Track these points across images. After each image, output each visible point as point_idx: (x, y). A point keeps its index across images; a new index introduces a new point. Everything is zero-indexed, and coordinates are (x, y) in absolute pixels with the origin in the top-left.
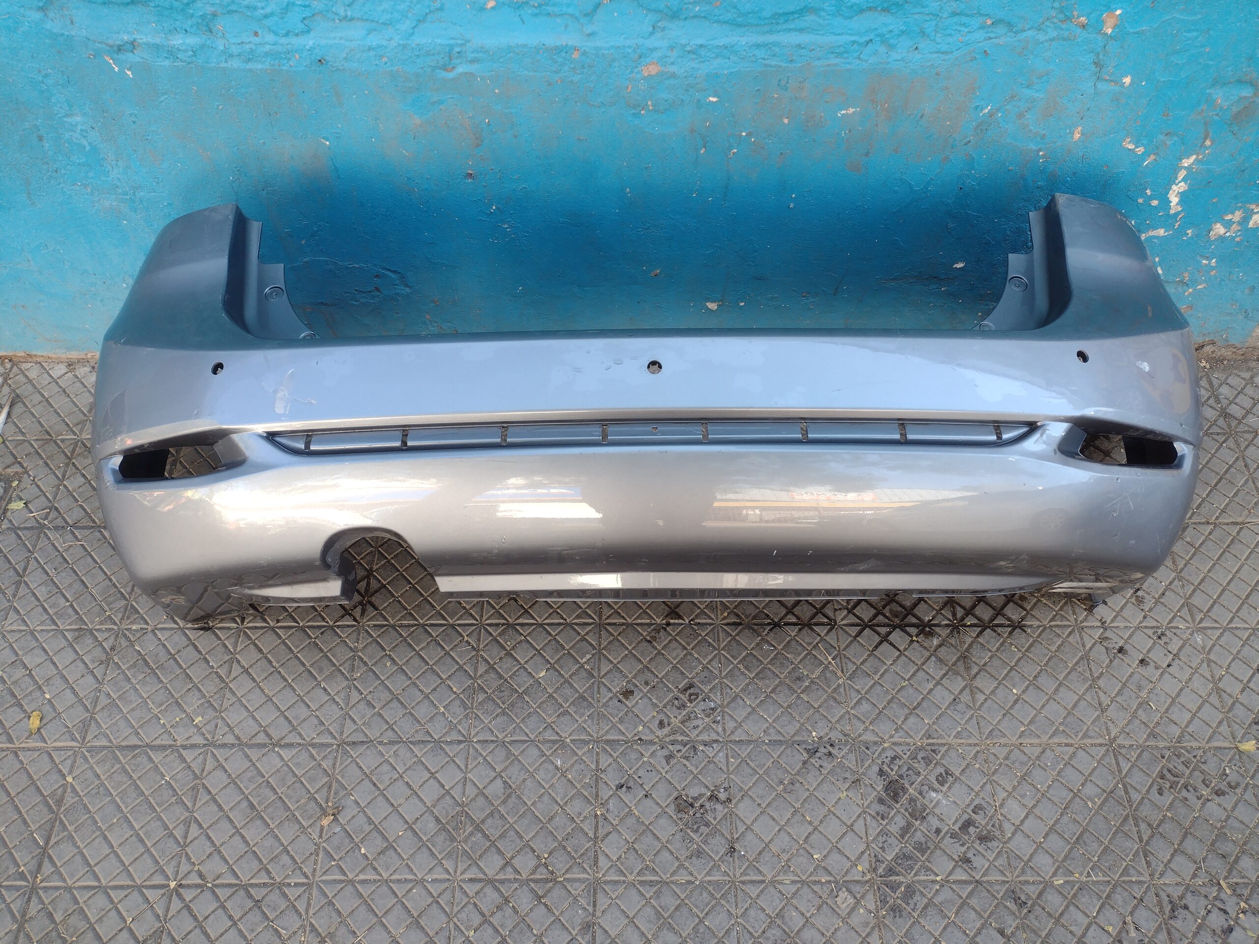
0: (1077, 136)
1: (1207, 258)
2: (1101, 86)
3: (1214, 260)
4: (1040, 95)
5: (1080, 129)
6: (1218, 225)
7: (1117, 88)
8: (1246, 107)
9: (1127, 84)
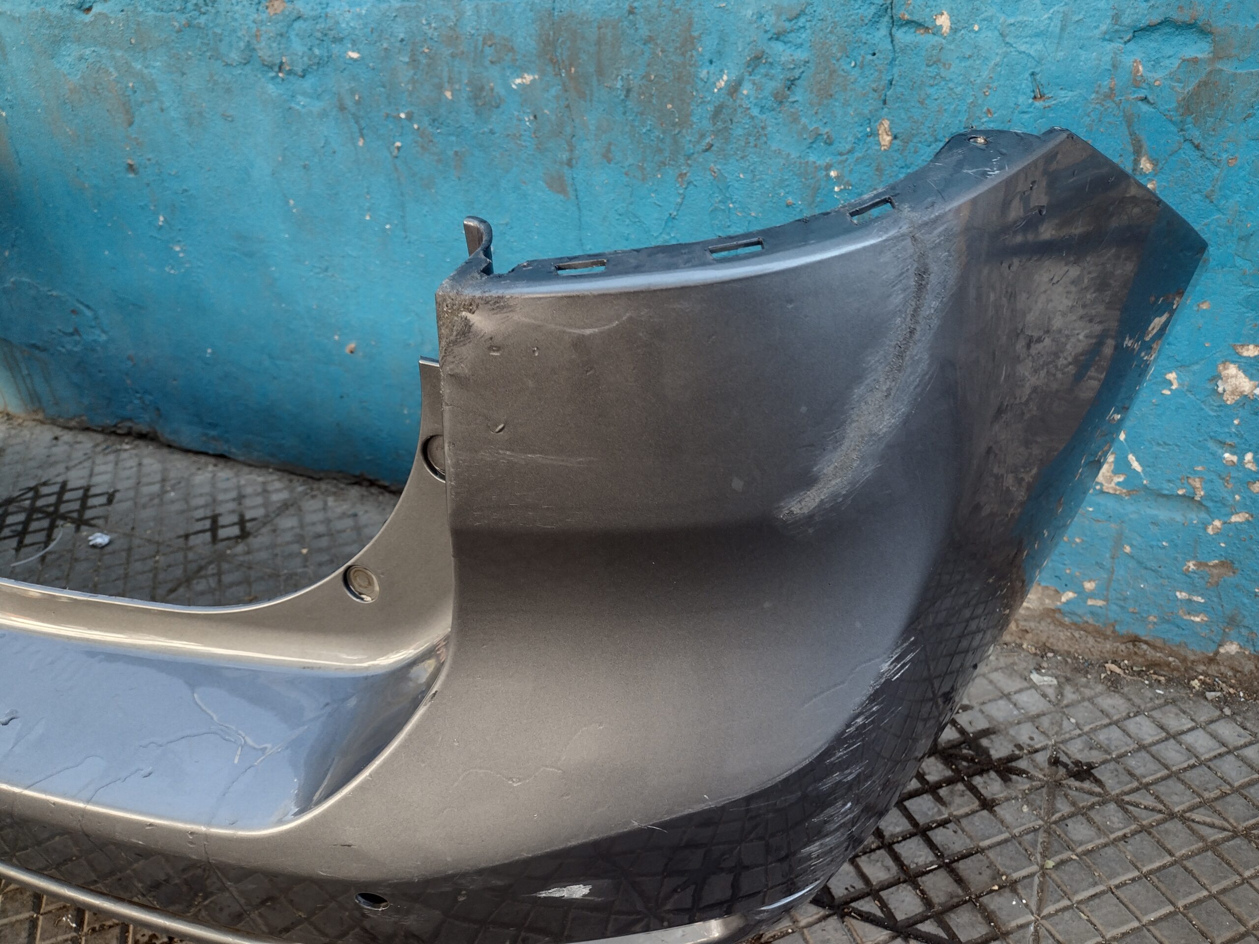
0: (886, 139)
1: (1233, 449)
2: (903, 36)
3: (1249, 457)
4: (801, 55)
5: (886, 124)
6: (1232, 370)
7: (930, 40)
8: (1203, 84)
9: (946, 29)
